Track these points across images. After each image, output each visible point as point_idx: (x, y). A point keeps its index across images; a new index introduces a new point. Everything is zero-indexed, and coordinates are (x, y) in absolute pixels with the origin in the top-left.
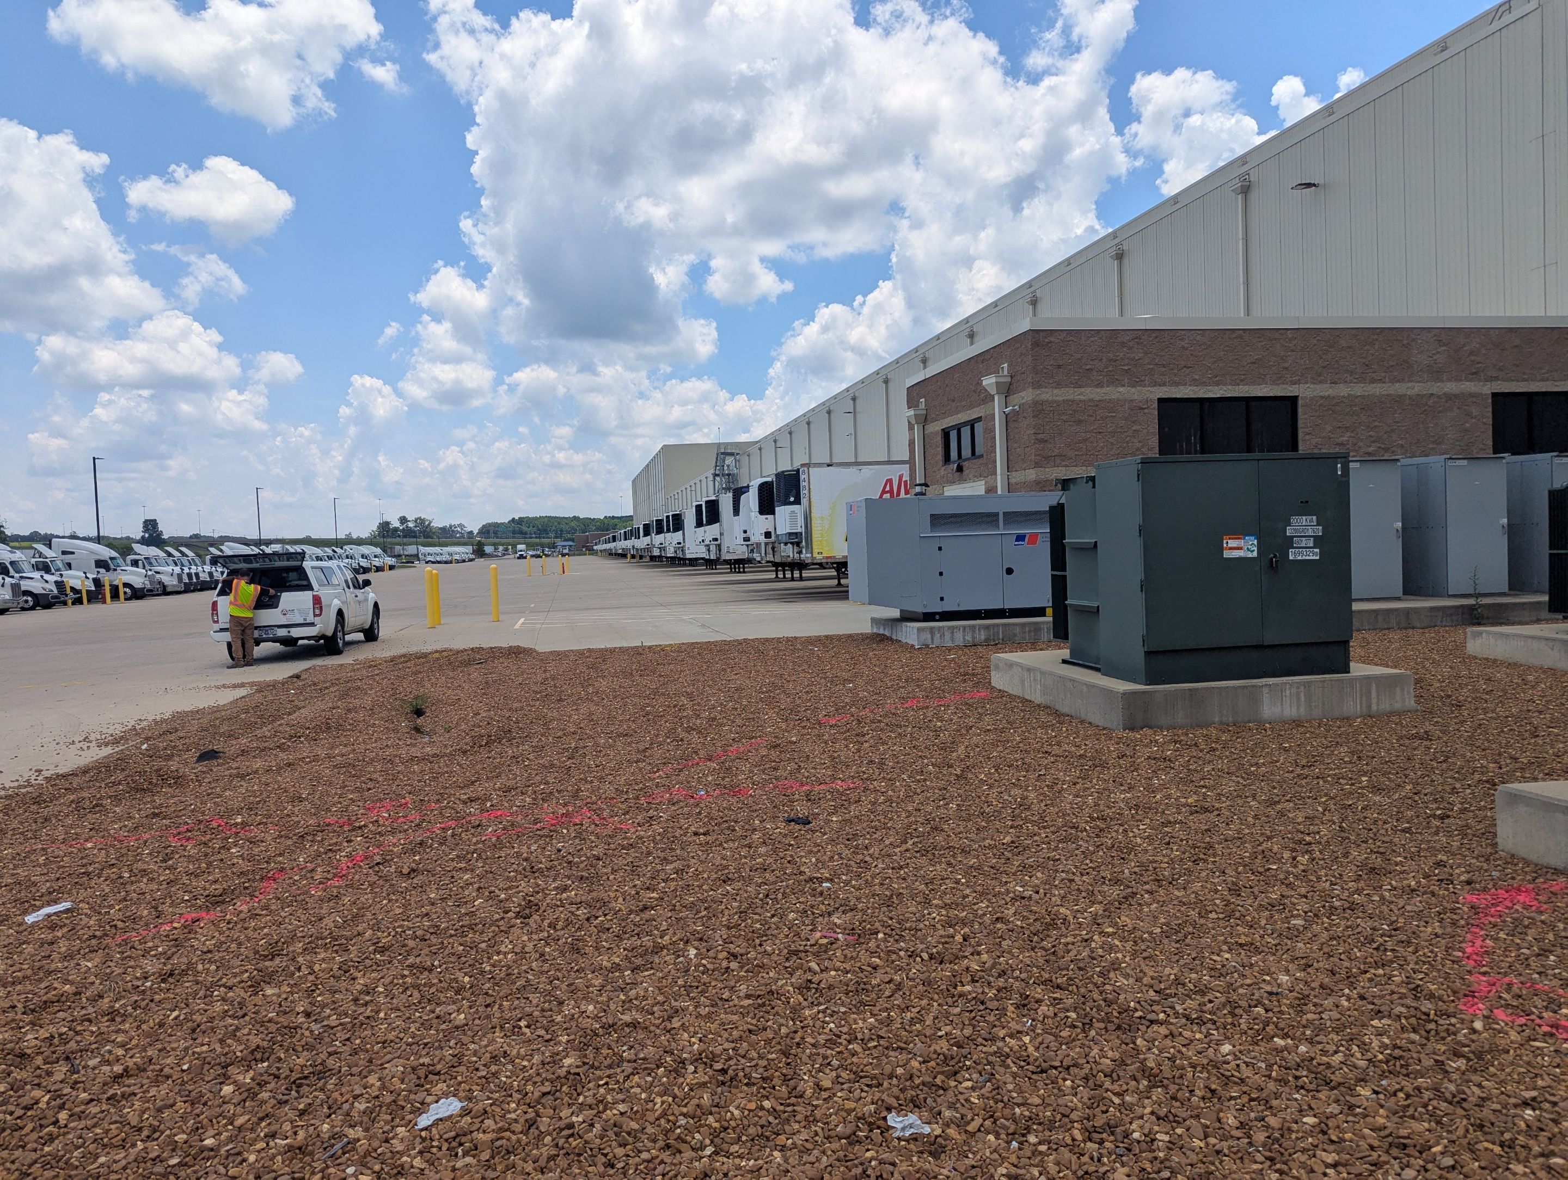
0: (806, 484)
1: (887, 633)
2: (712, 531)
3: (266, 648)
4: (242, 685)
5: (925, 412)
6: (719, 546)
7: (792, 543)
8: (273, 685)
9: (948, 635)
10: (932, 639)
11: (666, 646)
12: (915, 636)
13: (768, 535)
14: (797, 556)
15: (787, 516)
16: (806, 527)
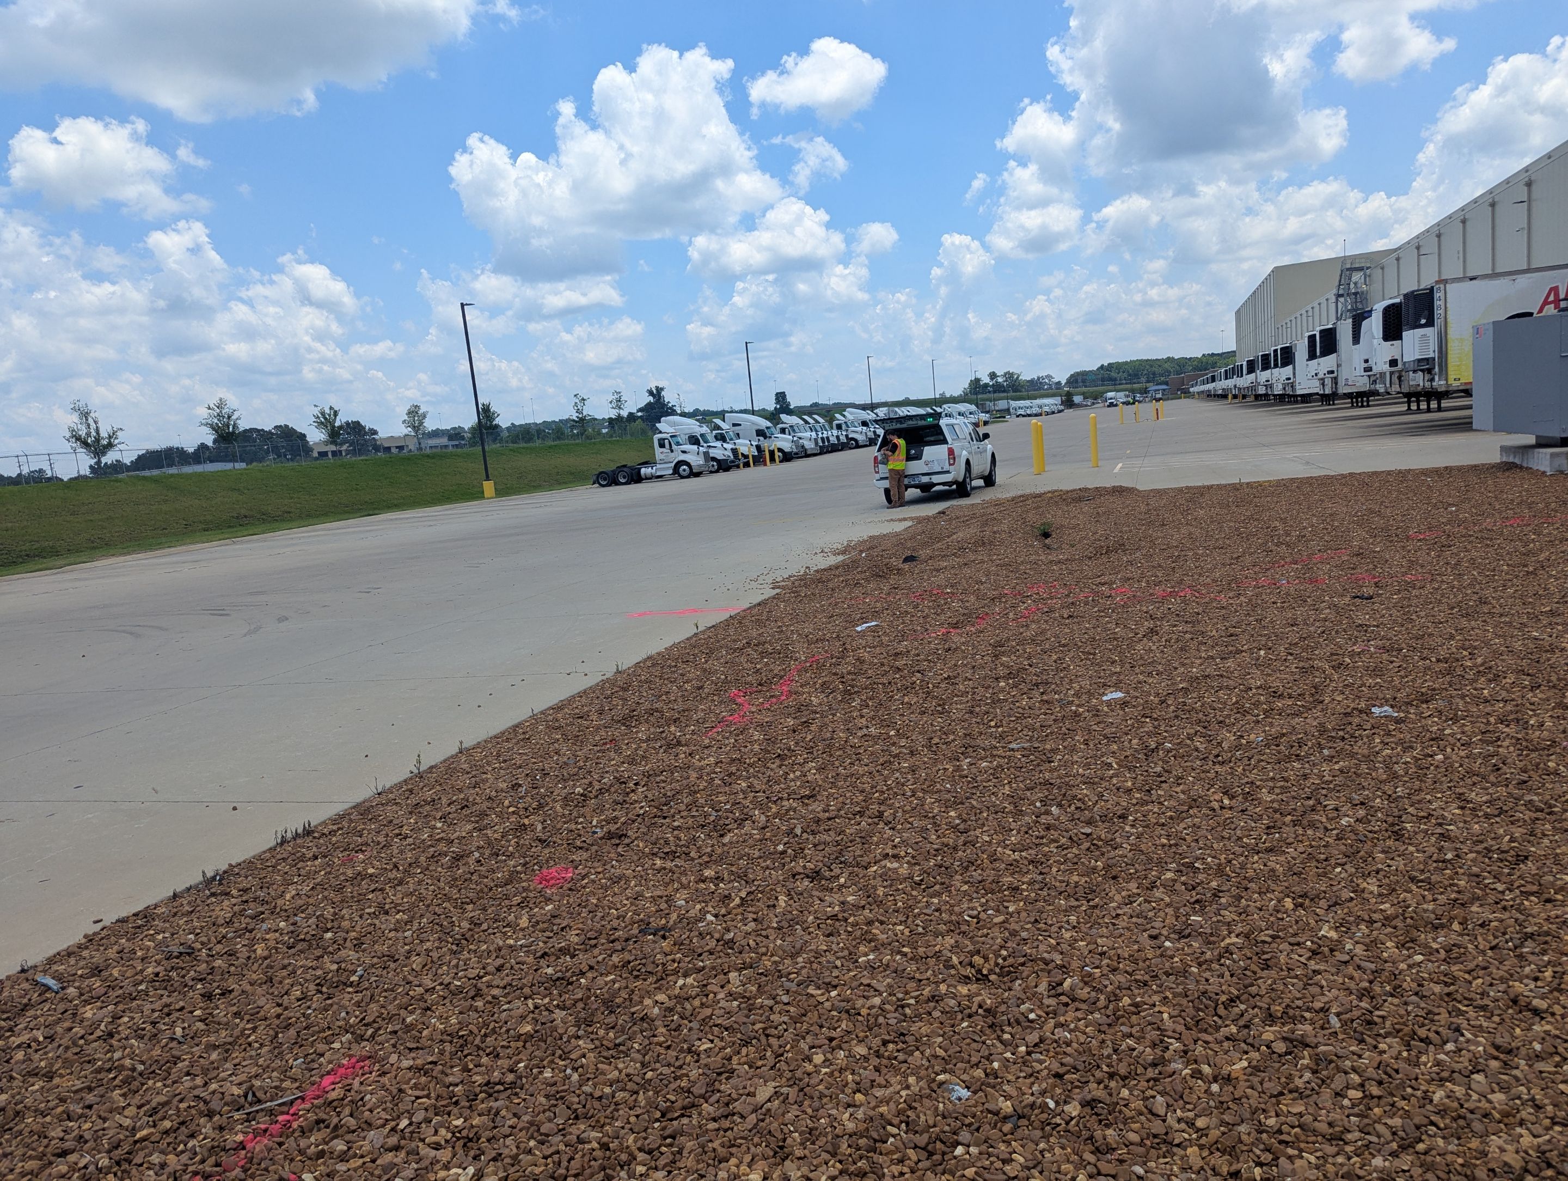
0: (1442, 303)
1: (1517, 461)
2: (1328, 362)
3: (912, 493)
4: (905, 519)
6: (1336, 378)
7: (1422, 371)
8: (928, 519)
11: (1265, 482)
12: (1548, 463)
13: (1393, 363)
14: (1428, 384)
15: (1417, 340)
16: (1440, 351)
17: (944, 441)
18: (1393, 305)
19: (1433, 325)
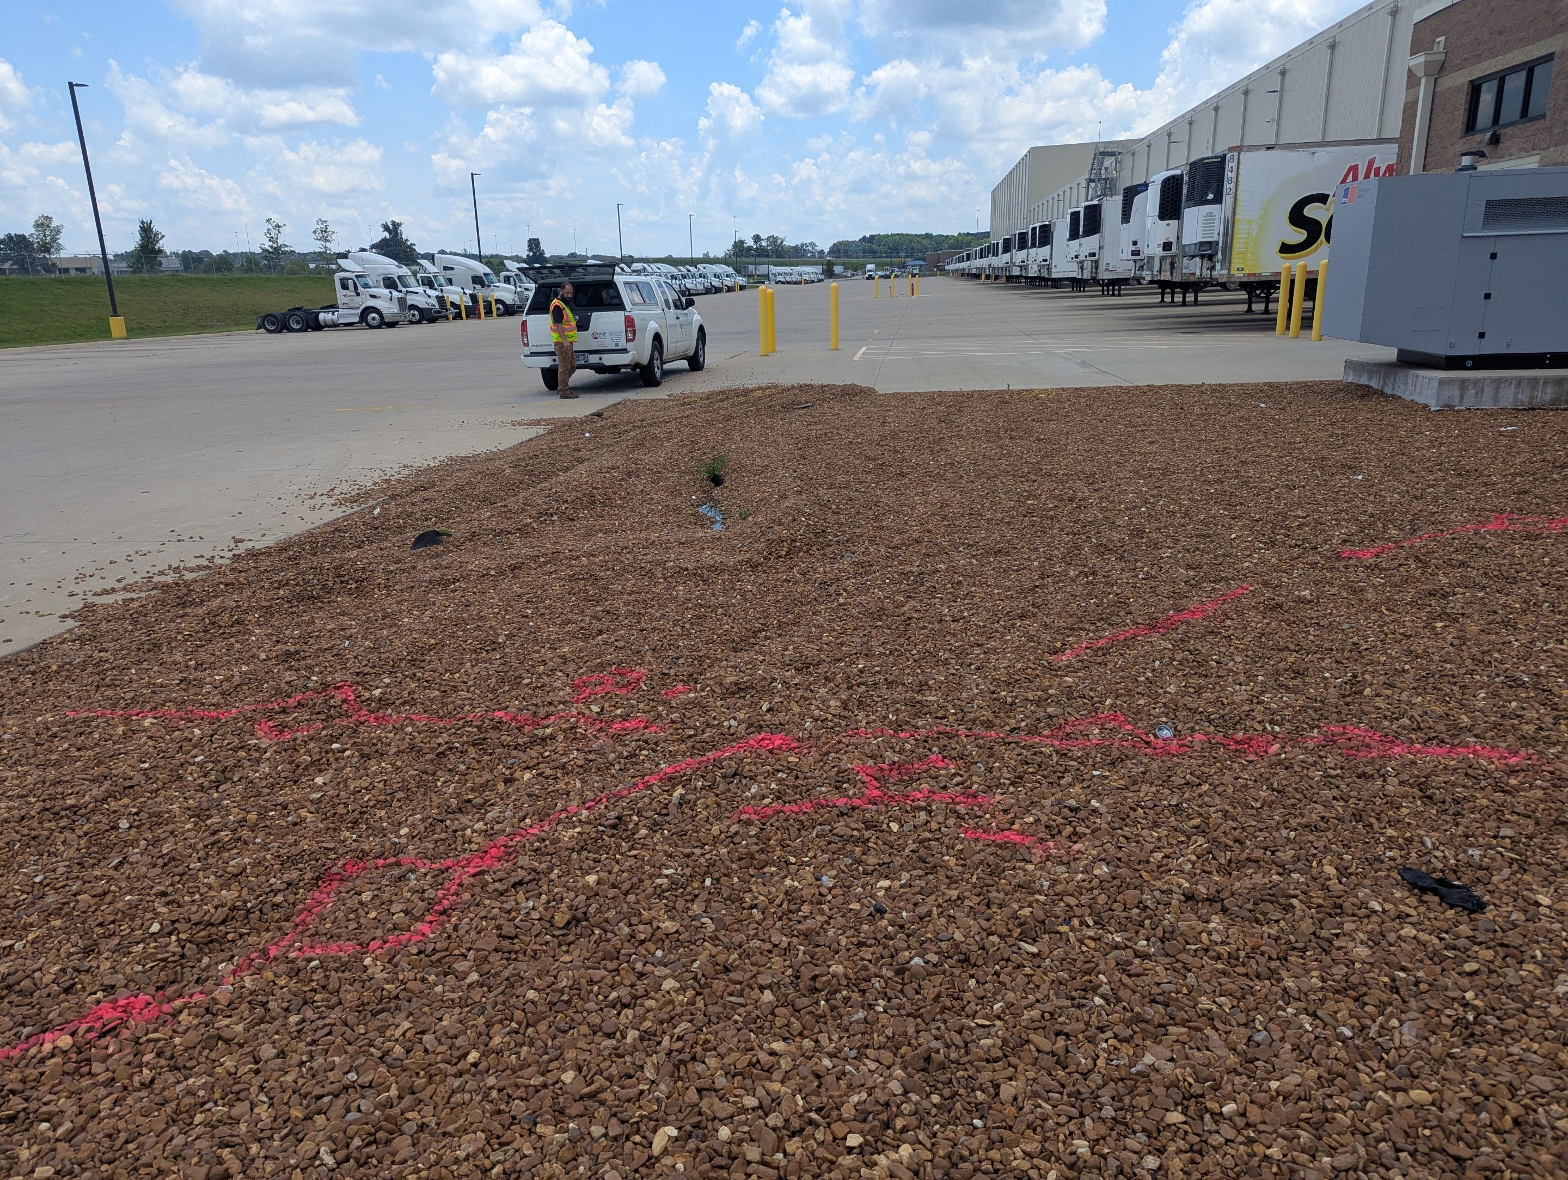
0: (1233, 175)
1: (1374, 384)
2: (1089, 244)
4: (537, 423)
5: (1442, 57)
6: (1097, 262)
7: (1202, 257)
8: (570, 425)
9: (1489, 391)
10: (1462, 398)
11: (1041, 391)
12: (1431, 392)
13: (1167, 246)
14: (1206, 273)
15: (1201, 218)
16: (1226, 234)
17: (620, 306)
18: (1173, 177)
19: (1220, 203)
